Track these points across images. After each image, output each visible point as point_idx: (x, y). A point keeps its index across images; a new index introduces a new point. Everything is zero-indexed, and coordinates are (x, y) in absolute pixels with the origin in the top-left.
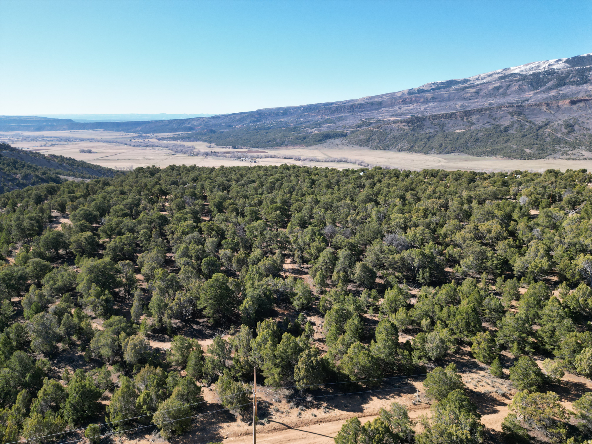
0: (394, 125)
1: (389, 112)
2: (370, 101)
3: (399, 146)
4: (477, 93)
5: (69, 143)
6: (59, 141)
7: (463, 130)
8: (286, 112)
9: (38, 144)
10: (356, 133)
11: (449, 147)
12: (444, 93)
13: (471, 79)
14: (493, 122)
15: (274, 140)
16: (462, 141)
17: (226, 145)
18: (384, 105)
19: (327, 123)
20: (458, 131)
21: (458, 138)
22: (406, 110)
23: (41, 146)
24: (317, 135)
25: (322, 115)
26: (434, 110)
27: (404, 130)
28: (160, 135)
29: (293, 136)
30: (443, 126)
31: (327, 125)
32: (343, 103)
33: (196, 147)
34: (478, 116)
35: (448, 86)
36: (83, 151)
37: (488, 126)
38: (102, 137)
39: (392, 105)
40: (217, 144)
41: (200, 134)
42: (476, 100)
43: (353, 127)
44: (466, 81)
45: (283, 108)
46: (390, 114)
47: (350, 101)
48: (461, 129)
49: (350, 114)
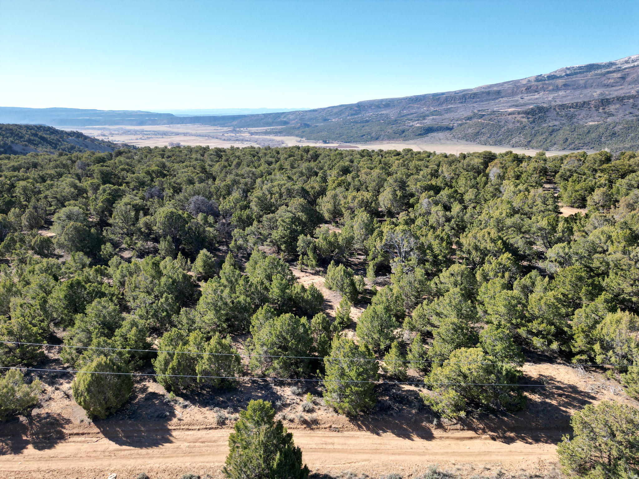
0: (510, 117)
1: (508, 102)
2: (487, 90)
3: (514, 141)
4: (623, 78)
5: (164, 136)
6: (156, 135)
7: (596, 123)
8: (388, 104)
9: (135, 137)
10: (463, 126)
11: (576, 143)
12: (580, 79)
13: (618, 62)
15: (369, 134)
16: (593, 135)
17: (316, 139)
18: (502, 95)
19: (433, 115)
20: (591, 123)
21: (589, 131)
22: (529, 100)
23: (137, 139)
24: (418, 128)
25: (428, 107)
26: (564, 99)
27: (521, 123)
28: (253, 129)
29: (390, 130)
30: (571, 117)
31: (432, 117)
32: (455, 93)
33: (286, 142)
34: (618, 106)
35: (587, 72)
37: (629, 118)
38: (198, 132)
39: (513, 93)
40: (308, 139)
41: (294, 128)
42: (621, 87)
43: (461, 120)
44: (611, 64)
45: (387, 99)
46: (510, 104)
47: (464, 91)
48: (594, 121)
49: (461, 105)
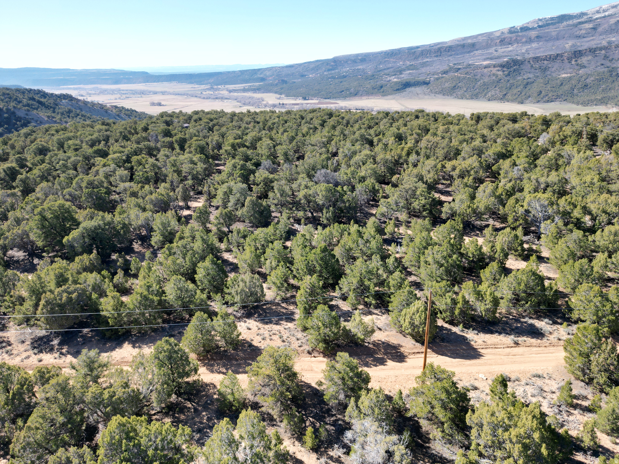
0: (486, 70)
1: (483, 55)
2: (462, 43)
3: (490, 94)
4: (594, 29)
5: (143, 96)
6: (134, 94)
7: (569, 75)
8: (364, 58)
9: (113, 97)
10: (440, 80)
11: (550, 95)
12: (552, 31)
13: (589, 12)
14: (609, 64)
15: (348, 89)
16: (566, 87)
17: (296, 96)
18: (477, 47)
19: (409, 69)
20: (564, 76)
21: (562, 84)
22: (503, 52)
23: (116, 99)
24: (396, 83)
25: (404, 61)
26: (537, 51)
27: (497, 76)
28: (231, 87)
29: (368, 85)
30: (544, 70)
31: (408, 72)
32: (430, 46)
33: (265, 99)
34: (590, 58)
35: (558, 23)
36: (153, 104)
37: (601, 69)
38: (176, 90)
39: (488, 46)
40: (288, 95)
41: (272, 85)
42: (592, 38)
43: (438, 74)
44: (583, 14)
45: (362, 54)
46: (484, 57)
47: (439, 44)
48: (567, 73)
49: (436, 59)
